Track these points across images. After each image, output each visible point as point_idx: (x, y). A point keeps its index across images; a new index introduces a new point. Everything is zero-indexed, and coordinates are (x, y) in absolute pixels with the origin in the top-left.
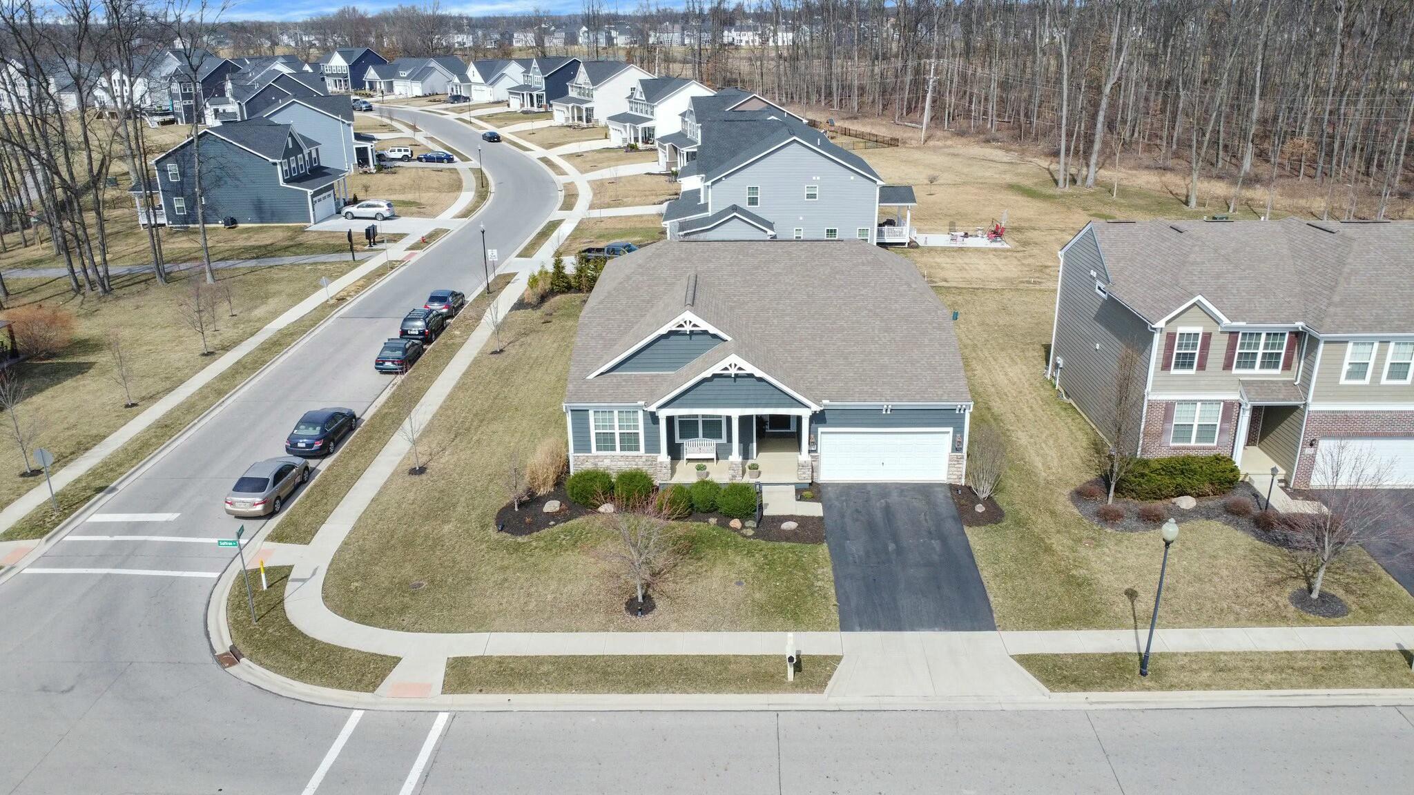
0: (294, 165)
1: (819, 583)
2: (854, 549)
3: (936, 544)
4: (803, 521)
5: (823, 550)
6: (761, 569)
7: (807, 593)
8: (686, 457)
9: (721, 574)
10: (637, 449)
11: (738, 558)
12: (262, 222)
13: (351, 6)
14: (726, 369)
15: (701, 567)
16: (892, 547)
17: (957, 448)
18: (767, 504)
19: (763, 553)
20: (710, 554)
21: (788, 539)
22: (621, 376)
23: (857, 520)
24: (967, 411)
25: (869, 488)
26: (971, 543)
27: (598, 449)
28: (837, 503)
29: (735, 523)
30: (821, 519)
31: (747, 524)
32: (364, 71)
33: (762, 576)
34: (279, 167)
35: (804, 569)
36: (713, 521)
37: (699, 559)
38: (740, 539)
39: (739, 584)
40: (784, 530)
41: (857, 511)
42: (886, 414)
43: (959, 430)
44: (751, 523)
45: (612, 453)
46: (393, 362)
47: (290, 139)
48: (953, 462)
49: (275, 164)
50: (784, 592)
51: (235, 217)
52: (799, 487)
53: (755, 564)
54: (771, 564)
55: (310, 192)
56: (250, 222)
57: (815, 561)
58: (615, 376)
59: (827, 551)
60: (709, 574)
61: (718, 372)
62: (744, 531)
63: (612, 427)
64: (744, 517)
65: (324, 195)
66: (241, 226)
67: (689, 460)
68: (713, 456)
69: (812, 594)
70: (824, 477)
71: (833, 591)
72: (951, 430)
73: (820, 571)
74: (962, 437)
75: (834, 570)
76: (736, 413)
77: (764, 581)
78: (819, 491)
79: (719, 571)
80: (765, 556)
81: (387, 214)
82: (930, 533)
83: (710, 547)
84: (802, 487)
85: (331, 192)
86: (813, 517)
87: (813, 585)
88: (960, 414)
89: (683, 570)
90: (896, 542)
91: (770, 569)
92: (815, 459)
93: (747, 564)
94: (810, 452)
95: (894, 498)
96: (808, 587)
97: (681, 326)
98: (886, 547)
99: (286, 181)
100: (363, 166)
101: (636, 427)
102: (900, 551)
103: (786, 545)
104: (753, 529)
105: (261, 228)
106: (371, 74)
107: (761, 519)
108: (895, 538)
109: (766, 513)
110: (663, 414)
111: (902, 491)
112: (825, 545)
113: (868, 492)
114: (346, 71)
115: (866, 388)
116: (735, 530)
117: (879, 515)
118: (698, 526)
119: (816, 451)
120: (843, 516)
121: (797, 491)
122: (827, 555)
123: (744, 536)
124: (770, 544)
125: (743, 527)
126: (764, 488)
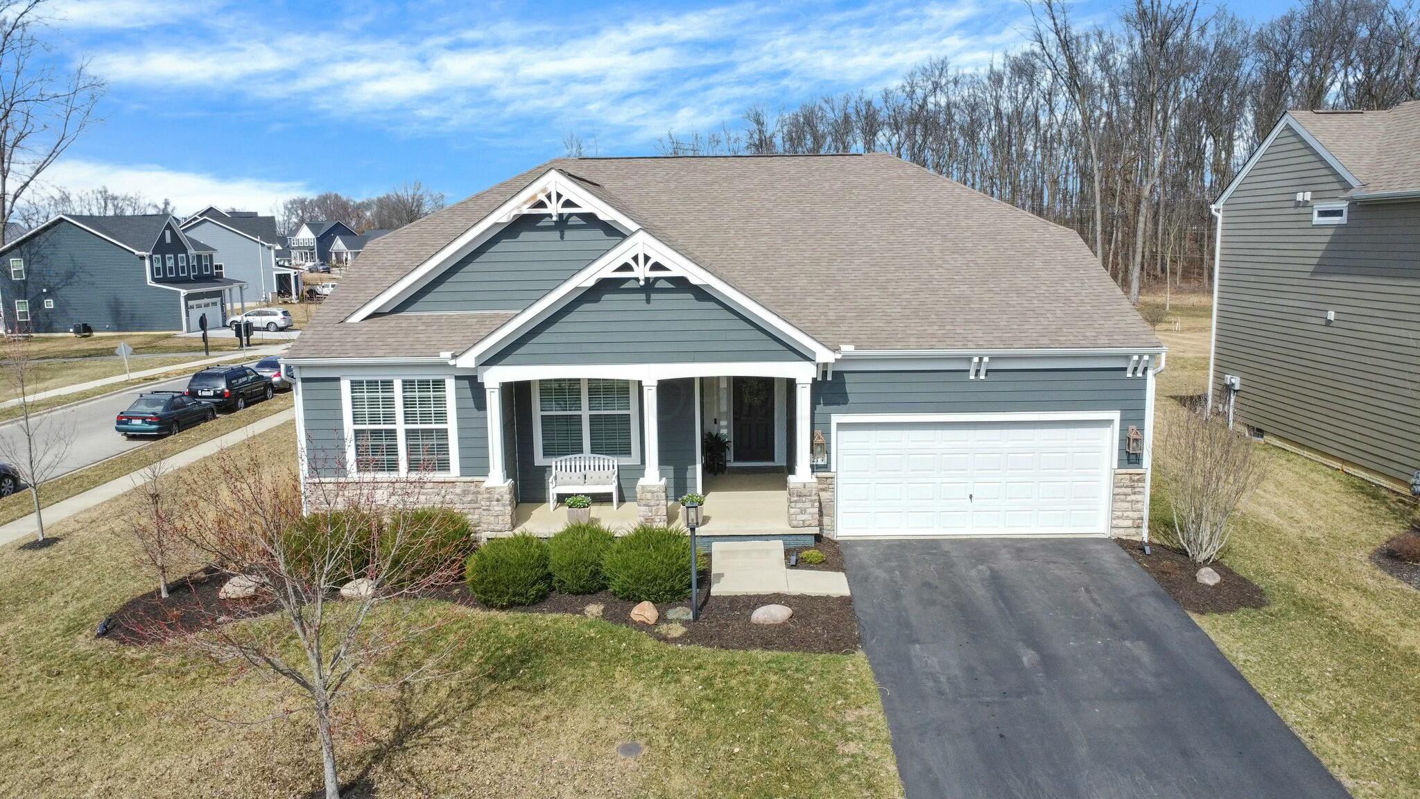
0: (170, 263)
1: (852, 748)
2: (933, 661)
3: (1139, 649)
4: (803, 606)
5: (857, 665)
6: (696, 711)
7: (818, 772)
8: (553, 490)
9: (584, 726)
10: (444, 466)
11: (639, 687)
12: (119, 330)
13: (334, 193)
14: (626, 267)
15: (537, 709)
16: (1028, 657)
17: (1130, 457)
18: (721, 575)
19: (703, 673)
20: (570, 675)
21: (767, 645)
22: (419, 318)
23: (932, 603)
24: (1150, 373)
25: (946, 547)
26: (1222, 646)
27: (362, 466)
28: (881, 574)
29: (645, 611)
30: (845, 601)
31: (672, 614)
32: (332, 241)
33: (695, 730)
34: (147, 262)
35: (807, 710)
36: (594, 609)
37: (538, 690)
38: (649, 644)
39: (630, 749)
40: (759, 626)
41: (927, 585)
42: (977, 381)
43: (1133, 416)
44: (681, 612)
45: (393, 476)
46: (144, 419)
47: (168, 233)
48: (1122, 491)
49: (142, 258)
50: (752, 772)
51: (89, 324)
52: (793, 543)
53: (679, 700)
54: (721, 698)
55: (183, 292)
56: (108, 330)
57: (838, 690)
58: (407, 318)
59: (865, 667)
60: (554, 725)
61: (608, 273)
62: (663, 628)
63: (390, 418)
64: (667, 596)
65: (206, 301)
66: (96, 334)
67: (561, 499)
68: (612, 488)
69: (833, 777)
70: (846, 527)
71: (893, 768)
72: (1115, 416)
73: (851, 716)
74: (1141, 430)
75: (889, 710)
76: (650, 374)
77: (698, 742)
78: (838, 553)
79: (581, 720)
80: (708, 682)
81: (281, 324)
82: (1114, 626)
83: (572, 663)
84: (800, 542)
85: (218, 300)
86: (827, 599)
87: (833, 751)
88: (1134, 379)
89: (486, 715)
90: (1036, 646)
91: (720, 710)
92: (827, 484)
93: (659, 700)
94: (814, 468)
95: (1005, 562)
96: (821, 757)
97: (541, 204)
98: (1015, 660)
99: (154, 279)
100: (283, 295)
101: (441, 416)
102: (1049, 662)
103: (760, 655)
104: (685, 623)
105: (119, 336)
106: (339, 244)
107: (705, 605)
108: (1031, 637)
109: (716, 590)
110: (494, 378)
111: (1019, 550)
112: (860, 655)
113: (946, 554)
114: (314, 244)
115: (930, 330)
116: (642, 626)
117: (980, 593)
118: (556, 621)
119: (826, 467)
120: (897, 596)
121: (788, 553)
122: (869, 677)
123: (665, 639)
124: (723, 655)
125: (662, 619)
126: (716, 547)
